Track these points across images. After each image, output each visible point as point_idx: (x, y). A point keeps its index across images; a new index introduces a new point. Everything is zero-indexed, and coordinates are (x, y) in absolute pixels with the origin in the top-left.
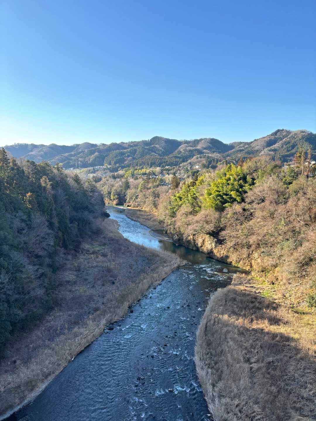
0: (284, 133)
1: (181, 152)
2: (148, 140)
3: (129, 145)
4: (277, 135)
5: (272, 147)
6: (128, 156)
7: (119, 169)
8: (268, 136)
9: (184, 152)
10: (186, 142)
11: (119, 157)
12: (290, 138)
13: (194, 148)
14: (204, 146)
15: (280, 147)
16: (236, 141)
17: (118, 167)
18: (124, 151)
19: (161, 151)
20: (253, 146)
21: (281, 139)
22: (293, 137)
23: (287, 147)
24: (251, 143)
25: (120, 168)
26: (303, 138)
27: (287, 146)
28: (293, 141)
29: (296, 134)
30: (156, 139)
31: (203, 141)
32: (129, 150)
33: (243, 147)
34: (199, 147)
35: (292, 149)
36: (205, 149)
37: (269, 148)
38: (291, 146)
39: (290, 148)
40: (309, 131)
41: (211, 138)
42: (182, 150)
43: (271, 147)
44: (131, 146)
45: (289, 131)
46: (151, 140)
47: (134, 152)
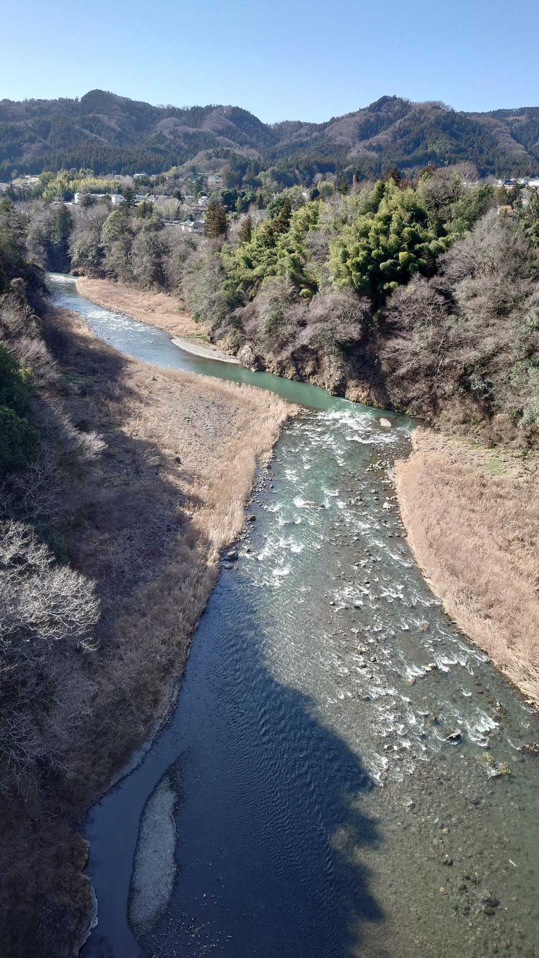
0: (396, 108)
1: (165, 137)
2: (77, 99)
3: (27, 110)
4: (381, 111)
5: (373, 140)
6: (32, 140)
7: (13, 174)
8: (361, 110)
9: (172, 137)
10: (172, 112)
11: (9, 142)
12: (409, 119)
13: (195, 130)
14: (220, 127)
15: (390, 140)
16: (289, 120)
17: (10, 169)
18: (18, 124)
19: (114, 131)
20: (330, 135)
21: (391, 122)
22: (416, 119)
23: (405, 142)
24: (325, 125)
25: (16, 171)
26: (437, 122)
27: (404, 139)
28: (416, 129)
29: (422, 112)
30: (97, 99)
31: (214, 112)
32: (30, 123)
33: (307, 135)
34: (206, 128)
35: (414, 149)
36: (221, 133)
37: (367, 143)
38: (413, 140)
39: (411, 146)
40: (447, 106)
41: (233, 106)
42: (166, 133)
43: (371, 140)
44: (34, 114)
45: (408, 102)
46: (83, 99)
47: (44, 130)
